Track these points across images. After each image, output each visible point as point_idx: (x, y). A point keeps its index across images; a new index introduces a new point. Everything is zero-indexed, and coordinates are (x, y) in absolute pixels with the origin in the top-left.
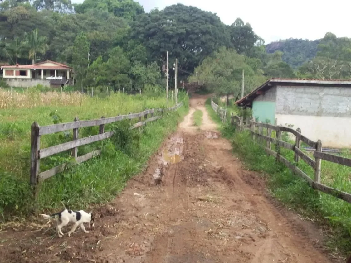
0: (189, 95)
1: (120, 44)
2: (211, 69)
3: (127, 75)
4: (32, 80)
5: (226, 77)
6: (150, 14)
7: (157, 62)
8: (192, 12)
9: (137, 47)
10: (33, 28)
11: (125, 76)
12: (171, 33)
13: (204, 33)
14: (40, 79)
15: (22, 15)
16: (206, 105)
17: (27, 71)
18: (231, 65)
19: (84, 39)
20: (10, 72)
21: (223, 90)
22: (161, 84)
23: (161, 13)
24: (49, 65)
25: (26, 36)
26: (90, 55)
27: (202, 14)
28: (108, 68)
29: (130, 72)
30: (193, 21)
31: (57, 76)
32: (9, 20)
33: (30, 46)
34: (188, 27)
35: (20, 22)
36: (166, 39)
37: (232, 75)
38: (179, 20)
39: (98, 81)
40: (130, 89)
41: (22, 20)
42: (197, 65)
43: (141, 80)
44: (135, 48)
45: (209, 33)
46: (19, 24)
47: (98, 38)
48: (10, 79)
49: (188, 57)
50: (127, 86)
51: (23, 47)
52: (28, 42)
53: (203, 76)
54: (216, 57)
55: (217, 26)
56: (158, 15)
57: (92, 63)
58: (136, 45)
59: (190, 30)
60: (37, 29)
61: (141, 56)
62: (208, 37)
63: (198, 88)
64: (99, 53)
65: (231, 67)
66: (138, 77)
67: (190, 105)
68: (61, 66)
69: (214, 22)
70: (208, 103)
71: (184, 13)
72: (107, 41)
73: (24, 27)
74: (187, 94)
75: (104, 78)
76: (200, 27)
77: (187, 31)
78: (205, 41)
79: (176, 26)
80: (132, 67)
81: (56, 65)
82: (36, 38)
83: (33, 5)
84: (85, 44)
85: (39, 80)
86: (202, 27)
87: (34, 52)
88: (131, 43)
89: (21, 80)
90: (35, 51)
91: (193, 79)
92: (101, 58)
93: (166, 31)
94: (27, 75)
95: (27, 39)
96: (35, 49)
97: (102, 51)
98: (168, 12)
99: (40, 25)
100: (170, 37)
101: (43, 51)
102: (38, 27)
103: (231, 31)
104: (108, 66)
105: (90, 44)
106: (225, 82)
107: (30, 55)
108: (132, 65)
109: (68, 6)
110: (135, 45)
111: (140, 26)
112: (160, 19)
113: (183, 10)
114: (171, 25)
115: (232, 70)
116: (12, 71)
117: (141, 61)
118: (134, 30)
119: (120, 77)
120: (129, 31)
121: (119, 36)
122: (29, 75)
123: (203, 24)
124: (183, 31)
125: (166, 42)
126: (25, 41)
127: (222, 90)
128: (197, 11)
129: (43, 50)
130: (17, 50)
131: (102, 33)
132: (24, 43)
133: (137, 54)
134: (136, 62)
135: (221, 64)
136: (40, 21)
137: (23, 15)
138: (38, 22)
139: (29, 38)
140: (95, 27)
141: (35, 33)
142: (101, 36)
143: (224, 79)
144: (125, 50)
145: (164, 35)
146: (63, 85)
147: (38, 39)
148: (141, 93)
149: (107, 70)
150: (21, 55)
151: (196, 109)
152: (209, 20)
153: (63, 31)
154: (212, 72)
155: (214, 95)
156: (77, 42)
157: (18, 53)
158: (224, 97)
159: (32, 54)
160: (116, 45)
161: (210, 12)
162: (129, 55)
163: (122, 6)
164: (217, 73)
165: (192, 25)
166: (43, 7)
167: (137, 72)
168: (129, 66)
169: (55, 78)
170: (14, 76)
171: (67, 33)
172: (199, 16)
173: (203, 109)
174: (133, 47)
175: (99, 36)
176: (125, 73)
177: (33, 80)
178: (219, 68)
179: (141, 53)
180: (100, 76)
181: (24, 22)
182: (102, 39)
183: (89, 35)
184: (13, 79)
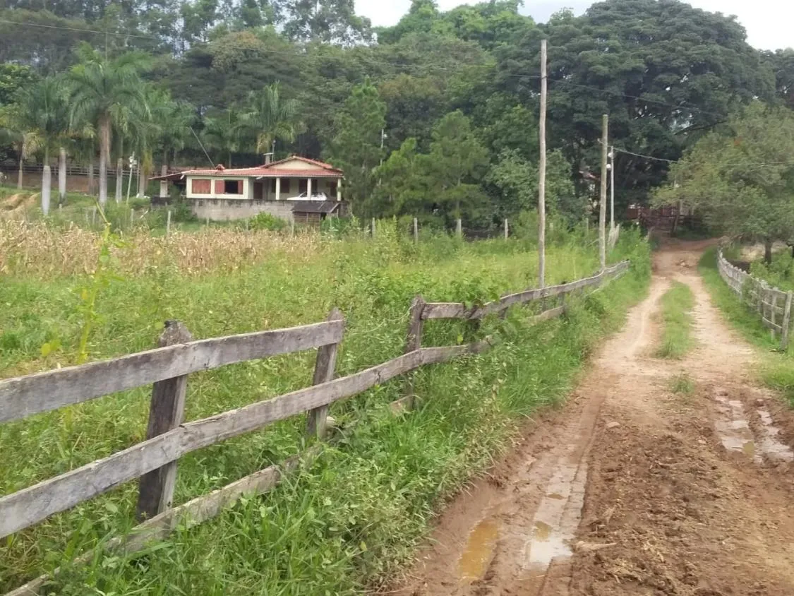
0: (654, 240)
1: (467, 106)
2: (721, 165)
3: (478, 186)
4: (251, 205)
5: (764, 187)
6: (547, 26)
7: (562, 151)
8: (665, 13)
9: (509, 112)
10: (270, 80)
11: (473, 190)
12: (604, 70)
13: (698, 69)
14: (272, 200)
15: (245, 52)
16: (704, 270)
17: (242, 182)
18: (781, 152)
19: (372, 94)
20: (202, 185)
21: (756, 225)
22: (573, 212)
23: (580, 22)
24: (297, 166)
25: (252, 99)
26: (385, 136)
27: (694, 17)
28: (431, 170)
29: (488, 179)
30: (668, 37)
31: (314, 192)
32: (215, 63)
33: (260, 124)
34: (654, 53)
35: (240, 67)
36: (590, 88)
37: (784, 183)
38: (626, 36)
39: (402, 202)
40: (489, 224)
41: (245, 62)
42: (676, 157)
43: (517, 199)
44: (506, 115)
45: (714, 68)
46: (240, 73)
47: (408, 93)
48: (201, 201)
49: (651, 137)
50: (478, 215)
51: (244, 127)
52: (254, 113)
53: (693, 188)
54: (733, 134)
55: (739, 50)
56: (571, 27)
57: (389, 155)
58: (508, 107)
59: (659, 60)
60: (277, 83)
61: (521, 136)
62: (710, 77)
63: (679, 224)
64: (410, 131)
65: (782, 159)
66: (511, 192)
67: (655, 269)
68: (325, 168)
69: (730, 39)
70: (709, 263)
71: (643, 18)
72: (431, 98)
73: (250, 78)
74: (647, 238)
75: (419, 195)
76: (689, 52)
77: (650, 64)
78: (701, 91)
79: (618, 52)
80: (494, 167)
81: (313, 167)
82: (274, 104)
83: (284, 33)
84: (374, 108)
85: (267, 204)
86: (693, 51)
87: (269, 138)
88: (494, 100)
89: (226, 203)
90: (272, 135)
91: (664, 196)
92: (412, 142)
93: (590, 65)
94: (242, 193)
95: (254, 107)
96: (272, 130)
97: (418, 127)
98: (597, 16)
99: (290, 73)
100: (603, 81)
101: (290, 135)
102: (282, 80)
103: (775, 66)
104: (429, 164)
105: (386, 109)
106: (762, 204)
107: (259, 145)
108: (495, 160)
109: (362, 34)
110: (504, 106)
111: (519, 56)
112: (574, 35)
113: (640, 10)
114: (607, 49)
115: (784, 168)
116: (208, 182)
117: (518, 149)
118: (504, 67)
119: (460, 191)
120: (493, 73)
121: (463, 84)
122: (246, 192)
123: (695, 42)
124: (640, 64)
125: (591, 94)
126: (248, 111)
127: (754, 225)
128: (680, 10)
129: (290, 131)
130: (230, 132)
131: (420, 80)
132: (246, 117)
133: (509, 130)
134: (506, 151)
135: (750, 151)
136: (288, 64)
137: (247, 52)
138: (282, 67)
139: (259, 105)
140: (404, 66)
141: (274, 93)
142: (417, 87)
143: (760, 195)
144: (478, 122)
145: (584, 76)
146: (324, 215)
147: (279, 106)
148: (510, 233)
149: (428, 174)
150: (238, 147)
151: (674, 283)
152: (714, 32)
153: (324, 79)
154: (722, 173)
155: (725, 240)
156: (355, 103)
157: (232, 140)
158: (754, 247)
159: (263, 142)
160: (454, 107)
161: (719, 15)
162: (488, 135)
163: (490, 28)
164: (736, 177)
165: (664, 47)
166: (304, 36)
167: (506, 177)
168: (486, 162)
169: (309, 197)
170: (212, 195)
171: (333, 82)
172: (686, 21)
173: (692, 281)
174: (498, 114)
175: (412, 88)
176: (476, 182)
177: (255, 203)
178: (743, 164)
179: (519, 126)
180: (408, 191)
181: (248, 67)
182: (421, 95)
183: (387, 87)
184: (208, 200)
